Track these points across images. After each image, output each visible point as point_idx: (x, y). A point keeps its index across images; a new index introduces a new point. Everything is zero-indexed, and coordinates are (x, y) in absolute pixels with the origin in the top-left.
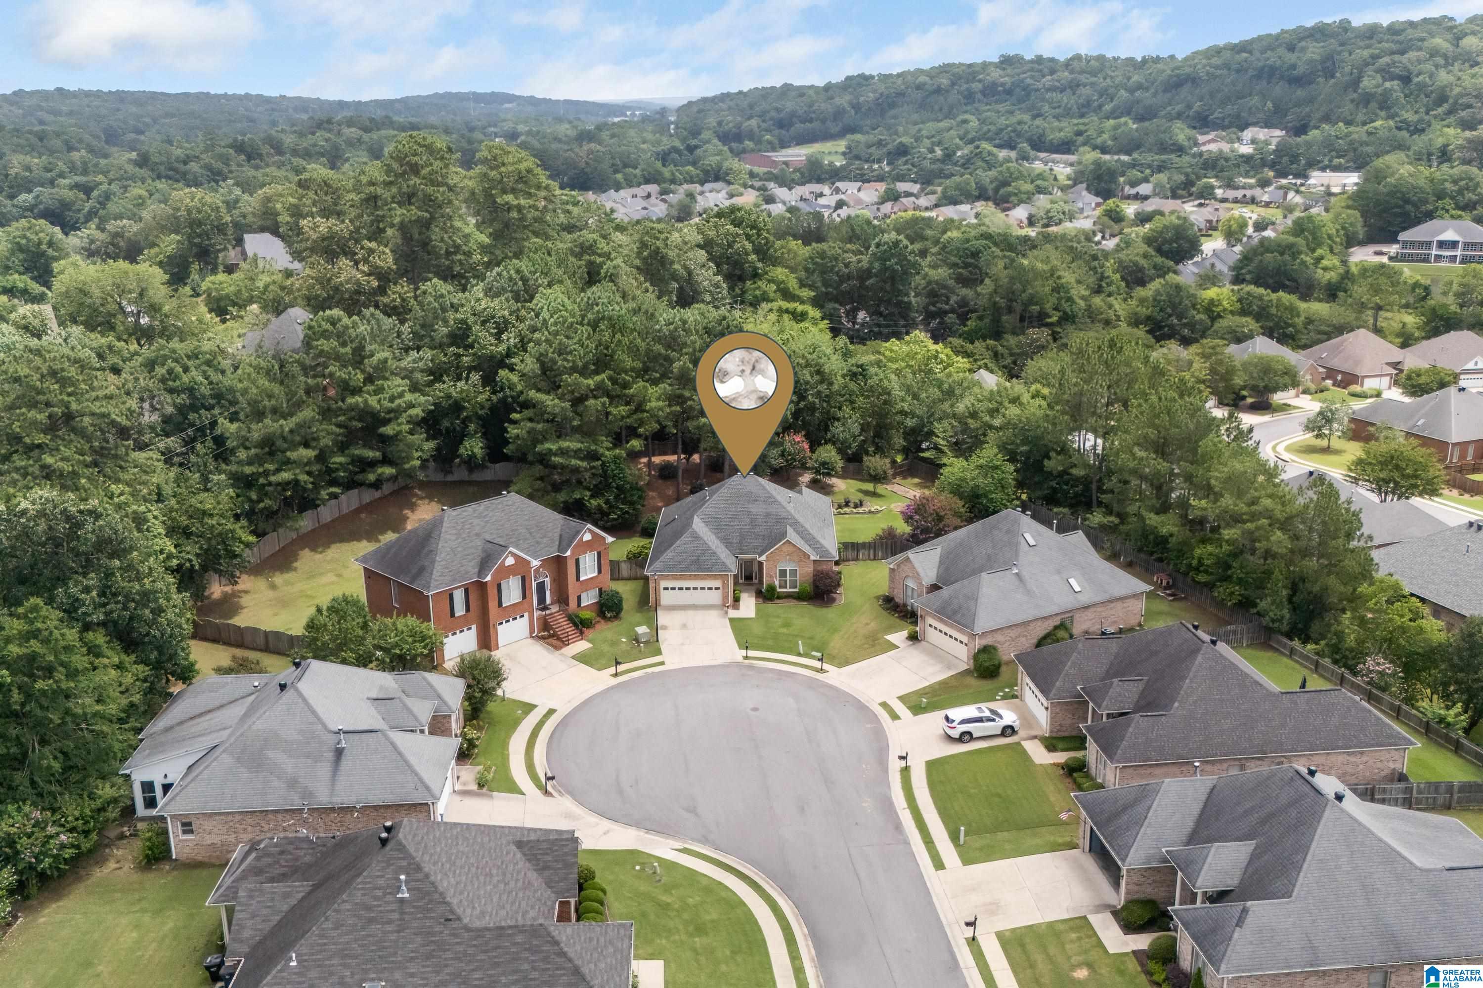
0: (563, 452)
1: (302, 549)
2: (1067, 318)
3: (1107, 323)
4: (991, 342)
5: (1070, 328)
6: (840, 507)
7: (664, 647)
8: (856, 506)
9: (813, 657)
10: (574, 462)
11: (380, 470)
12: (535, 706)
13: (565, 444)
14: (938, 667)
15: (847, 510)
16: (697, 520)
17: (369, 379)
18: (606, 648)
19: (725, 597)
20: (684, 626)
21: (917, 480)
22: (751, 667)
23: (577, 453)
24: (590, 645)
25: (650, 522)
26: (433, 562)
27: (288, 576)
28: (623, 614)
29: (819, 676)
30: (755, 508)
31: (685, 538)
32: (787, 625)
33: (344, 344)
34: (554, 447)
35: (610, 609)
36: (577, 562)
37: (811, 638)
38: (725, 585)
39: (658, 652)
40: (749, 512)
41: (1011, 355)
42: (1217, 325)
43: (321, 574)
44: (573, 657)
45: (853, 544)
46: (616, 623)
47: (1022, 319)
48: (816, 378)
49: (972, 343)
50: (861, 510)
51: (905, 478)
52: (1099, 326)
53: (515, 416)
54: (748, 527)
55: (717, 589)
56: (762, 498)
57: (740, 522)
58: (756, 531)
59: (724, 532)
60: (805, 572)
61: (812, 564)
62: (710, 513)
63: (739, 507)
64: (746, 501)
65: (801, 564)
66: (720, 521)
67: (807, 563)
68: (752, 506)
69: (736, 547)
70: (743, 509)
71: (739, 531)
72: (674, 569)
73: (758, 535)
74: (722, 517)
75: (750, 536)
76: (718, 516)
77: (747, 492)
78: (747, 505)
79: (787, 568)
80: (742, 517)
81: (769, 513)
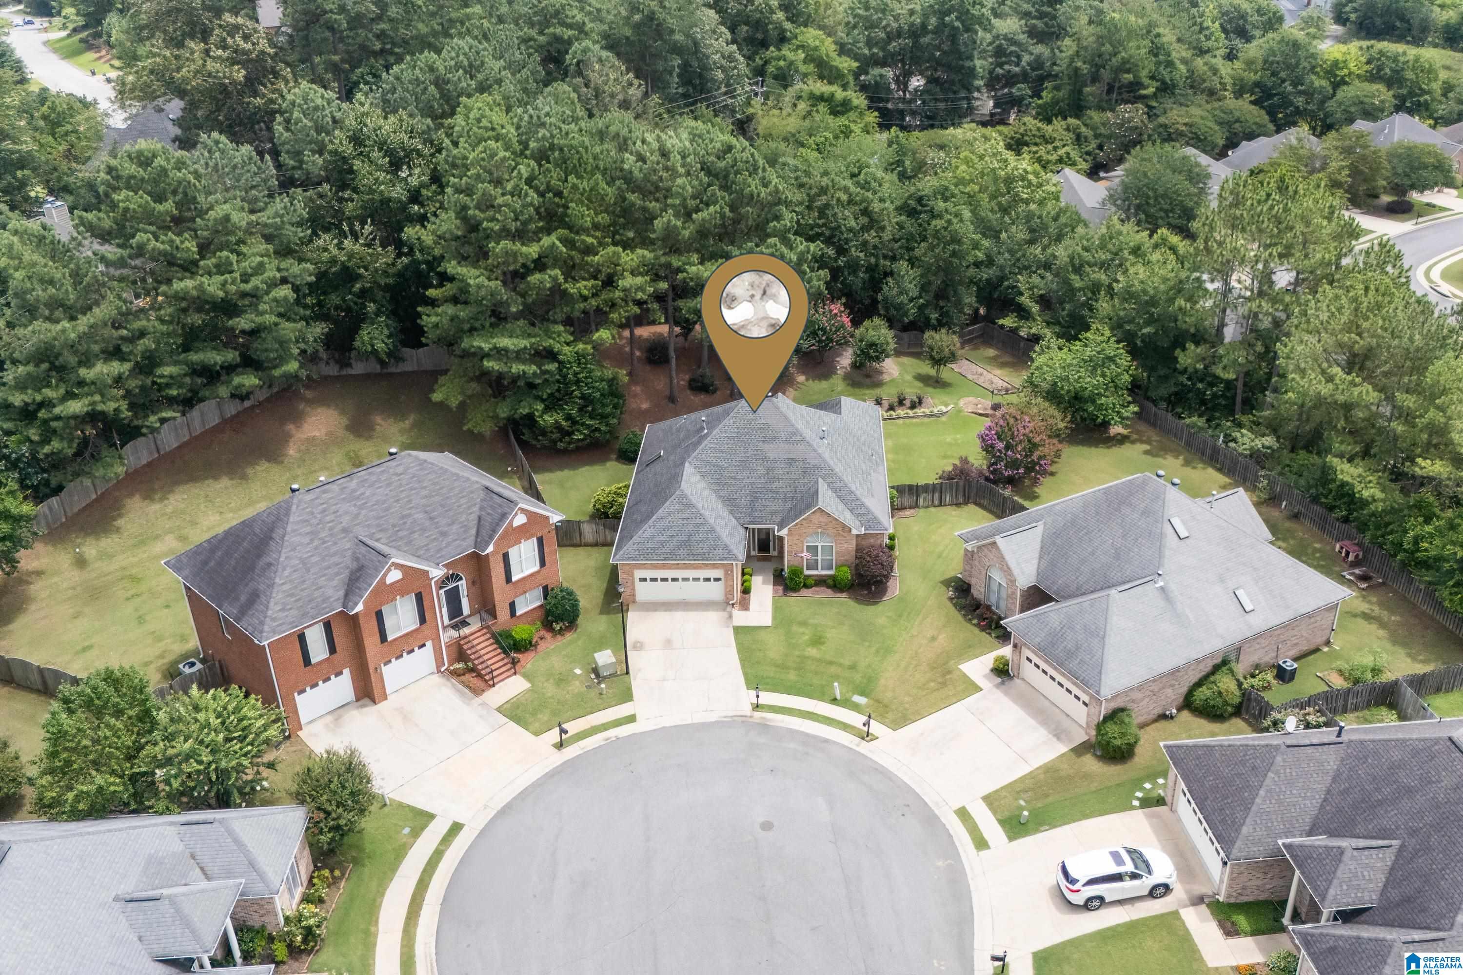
0: (500, 353)
1: (131, 495)
2: (1166, 88)
3: (1211, 93)
4: (1071, 121)
5: (1168, 103)
6: (891, 408)
7: (637, 683)
8: (913, 407)
9: (856, 708)
10: (517, 368)
11: (237, 380)
12: (432, 817)
13: (505, 342)
14: (1041, 734)
15: (901, 412)
16: (688, 469)
17: (204, 248)
18: (550, 689)
19: (729, 592)
20: (668, 643)
21: (991, 352)
22: (764, 727)
23: (519, 355)
24: (527, 685)
25: (630, 442)
26: (271, 586)
27: (108, 543)
28: (580, 620)
29: (864, 748)
30: (774, 451)
31: (670, 506)
32: (817, 641)
33: (160, 198)
34: (486, 346)
35: (559, 618)
36: (506, 556)
37: (853, 667)
38: (728, 570)
39: (627, 696)
40: (765, 458)
41: (1097, 136)
42: (1340, 94)
43: (157, 537)
44: (499, 710)
45: (910, 487)
46: (569, 636)
47: (1110, 89)
48: (864, 220)
49: (1049, 122)
50: (919, 411)
51: (976, 348)
52: (1201, 98)
53: (432, 293)
54: (763, 480)
55: (717, 580)
56: (783, 434)
57: (750, 473)
58: (774, 487)
59: (727, 489)
60: (843, 549)
61: (854, 539)
62: (709, 459)
63: (750, 450)
64: (760, 439)
65: (839, 539)
66: (722, 471)
67: (847, 538)
68: (768, 447)
69: (745, 513)
70: (755, 452)
71: (750, 487)
72: (654, 554)
73: (777, 493)
74: (726, 465)
75: (765, 494)
76: (720, 463)
77: (762, 426)
78: (761, 445)
79: (817, 544)
80: (755, 465)
81: (792, 459)
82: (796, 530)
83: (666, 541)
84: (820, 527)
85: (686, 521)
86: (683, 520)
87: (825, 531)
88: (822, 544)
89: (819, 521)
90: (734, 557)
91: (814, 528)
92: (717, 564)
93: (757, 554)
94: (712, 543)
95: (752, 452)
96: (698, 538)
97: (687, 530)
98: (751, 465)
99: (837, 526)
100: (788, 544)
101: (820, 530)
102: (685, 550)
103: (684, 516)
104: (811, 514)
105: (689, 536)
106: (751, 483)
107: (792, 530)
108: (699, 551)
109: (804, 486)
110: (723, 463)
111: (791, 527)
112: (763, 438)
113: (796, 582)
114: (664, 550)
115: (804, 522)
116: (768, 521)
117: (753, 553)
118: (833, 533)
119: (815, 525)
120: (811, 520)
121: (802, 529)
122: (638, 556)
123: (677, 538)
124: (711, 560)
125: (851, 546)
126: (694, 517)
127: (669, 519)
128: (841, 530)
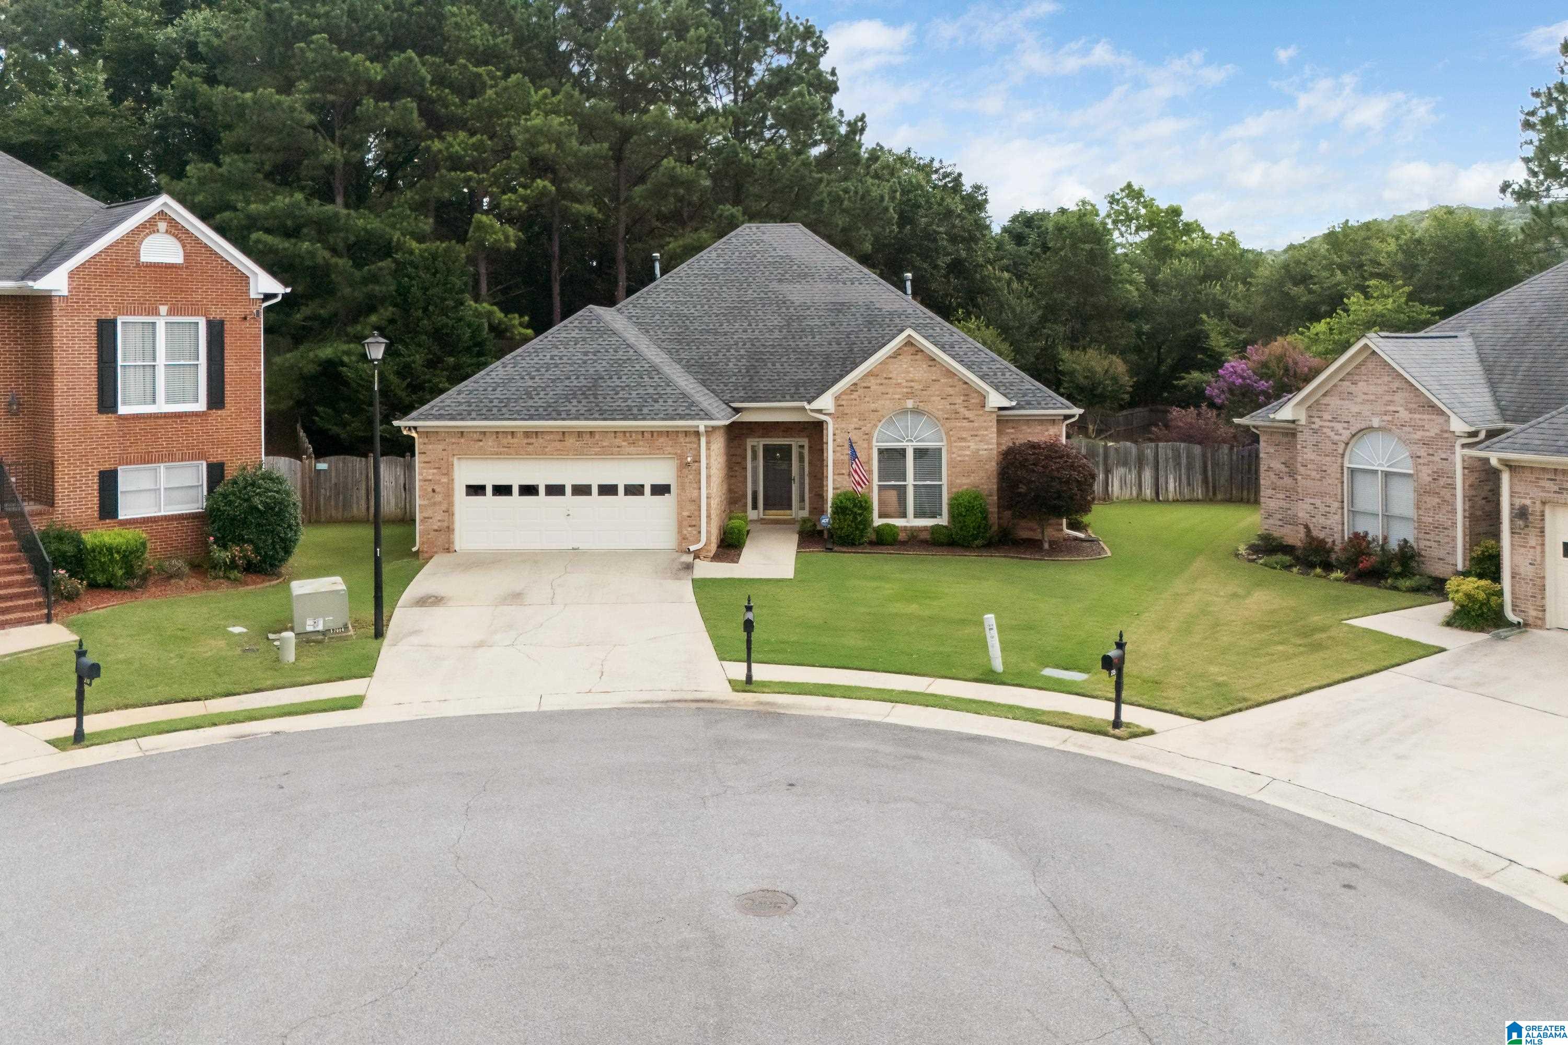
19: (689, 520)
20: (513, 598)
22: (768, 716)
36: (107, 330)
39: (360, 669)
40: (784, 302)
46: (251, 585)
54: (776, 334)
55: (660, 490)
56: (822, 270)
57: (750, 325)
58: (801, 345)
59: (698, 348)
60: (967, 455)
61: (992, 427)
62: (661, 305)
63: (750, 292)
64: (773, 277)
65: (955, 428)
66: (687, 322)
67: (976, 424)
68: (790, 287)
69: (735, 384)
70: (762, 295)
71: (748, 345)
72: (504, 410)
73: (809, 353)
74: (696, 314)
75: (782, 356)
76: (685, 311)
77: (777, 259)
78: (774, 285)
79: (905, 444)
80: (760, 313)
81: (843, 304)
82: (855, 402)
83: (539, 389)
84: (910, 395)
85: (591, 356)
86: (586, 354)
87: (921, 404)
88: (914, 444)
89: (908, 378)
90: (701, 413)
91: (897, 396)
92: (660, 433)
93: (761, 516)
94: (651, 391)
95: (755, 295)
96: (618, 383)
97: (592, 371)
98: (752, 312)
99: (952, 393)
100: (834, 440)
101: (910, 404)
102: (584, 402)
103: (588, 348)
104: (890, 357)
105: (596, 380)
106: (751, 340)
107: (843, 403)
108: (617, 404)
109: (870, 343)
110: (692, 311)
111: (841, 394)
112: (779, 276)
113: (855, 518)
114: (530, 403)
115: (872, 382)
116: (788, 397)
117: (752, 514)
118: (942, 410)
119: (899, 390)
120: (891, 376)
121: (867, 399)
122: (465, 413)
123: (567, 383)
124: (644, 419)
125: (986, 447)
126: (611, 350)
127: (553, 353)
128: (960, 401)
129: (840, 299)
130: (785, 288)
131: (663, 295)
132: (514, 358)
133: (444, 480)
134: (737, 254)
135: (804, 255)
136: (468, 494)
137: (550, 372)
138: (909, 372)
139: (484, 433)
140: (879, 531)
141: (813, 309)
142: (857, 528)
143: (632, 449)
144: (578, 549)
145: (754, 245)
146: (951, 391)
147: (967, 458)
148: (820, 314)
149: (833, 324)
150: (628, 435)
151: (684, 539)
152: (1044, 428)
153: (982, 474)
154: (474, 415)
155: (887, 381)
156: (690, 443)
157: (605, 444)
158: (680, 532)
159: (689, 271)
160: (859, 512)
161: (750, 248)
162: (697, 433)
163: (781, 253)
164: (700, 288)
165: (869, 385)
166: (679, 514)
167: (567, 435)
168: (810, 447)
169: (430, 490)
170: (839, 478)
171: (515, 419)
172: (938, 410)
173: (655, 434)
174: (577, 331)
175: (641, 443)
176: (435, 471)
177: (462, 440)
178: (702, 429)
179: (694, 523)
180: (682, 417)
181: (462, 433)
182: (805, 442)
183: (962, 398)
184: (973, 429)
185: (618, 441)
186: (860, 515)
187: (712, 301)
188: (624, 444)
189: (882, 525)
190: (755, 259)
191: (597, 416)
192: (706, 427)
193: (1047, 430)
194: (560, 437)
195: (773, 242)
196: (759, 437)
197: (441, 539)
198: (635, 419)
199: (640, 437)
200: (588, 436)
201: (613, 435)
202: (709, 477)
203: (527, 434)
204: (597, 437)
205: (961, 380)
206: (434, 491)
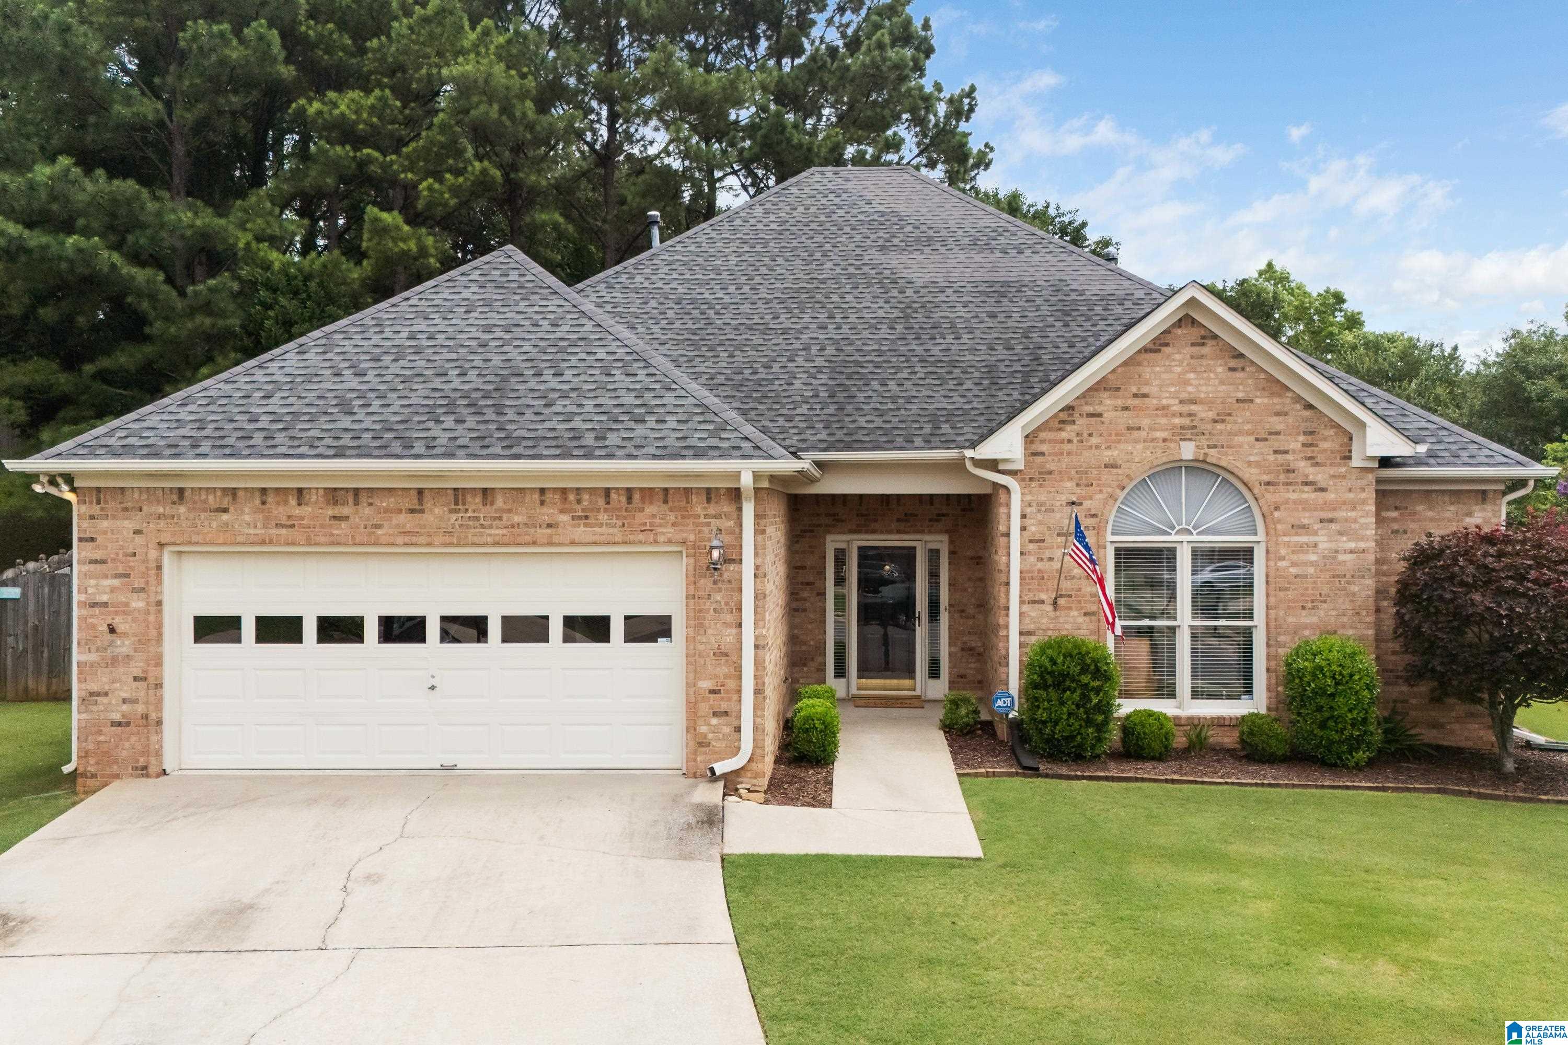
54: (884, 332)
55: (644, 630)
56: (960, 232)
57: (831, 317)
58: (936, 350)
59: (731, 356)
60: (1312, 564)
61: (1364, 502)
62: (660, 285)
63: (829, 265)
64: (869, 242)
65: (1287, 501)
66: (711, 313)
67: (1331, 496)
68: (904, 258)
69: (807, 418)
70: (851, 270)
71: (830, 350)
72: (280, 438)
73: (953, 364)
74: (727, 299)
75: (899, 369)
76: (706, 295)
77: (875, 217)
78: (873, 255)
79: (1173, 538)
80: (849, 298)
81: (1007, 284)
82: (1067, 447)
83: (372, 395)
84: (1189, 431)
85: (498, 333)
86: (488, 329)
87: (1212, 452)
88: (1195, 538)
89: (1184, 396)
90: (745, 444)
91: (1160, 435)
92: (648, 494)
93: (854, 691)
94: (629, 399)
95: (838, 270)
96: (554, 383)
97: (497, 360)
98: (835, 298)
99: (1279, 427)
100: (1023, 529)
101: (1188, 451)
102: (471, 421)
103: (495, 318)
104: (1145, 350)
105: (505, 379)
106: (835, 342)
107: (1044, 448)
108: (547, 425)
109: (1072, 346)
110: (720, 295)
111: (1039, 429)
112: (881, 242)
113: (1085, 697)
114: (346, 422)
115: (1107, 403)
116: (918, 441)
117: (838, 686)
118: (1257, 464)
119: (1163, 421)
120: (1145, 390)
121: (1094, 440)
122: (187, 443)
123: (437, 383)
124: (610, 456)
125: (1352, 545)
126: (545, 323)
127: (415, 328)
128: (1299, 446)
129: (1001, 276)
130: (893, 260)
131: (665, 270)
132: (327, 336)
133: (138, 603)
134: (801, 209)
135: (924, 210)
136: (198, 638)
137: (402, 363)
138: (1187, 383)
139: (233, 492)
140: (1129, 728)
141: (949, 292)
142: (1089, 722)
143: (581, 532)
144: (453, 768)
145: (831, 196)
146: (1277, 423)
147: (1311, 570)
148: (964, 299)
149: (993, 316)
150: (572, 497)
151: (701, 744)
152: (1463, 508)
153: (1343, 603)
154: (205, 447)
155: (1137, 401)
156: (718, 516)
157: (517, 519)
158: (691, 728)
159: (713, 234)
160: (1096, 684)
161: (824, 201)
162: (736, 494)
163: (881, 208)
164: (733, 259)
165: (1099, 409)
166: (690, 685)
167: (427, 496)
168: (952, 553)
169: (105, 628)
170: (1033, 611)
171: (302, 456)
172: (1249, 463)
173: (637, 496)
174: (475, 289)
175: (603, 517)
176: (116, 582)
177: (182, 509)
178: (746, 481)
179: (724, 706)
180: (699, 454)
181: (181, 491)
182: (941, 542)
183: (1302, 438)
184: (1326, 506)
185: (548, 513)
186: (1097, 691)
187: (758, 279)
188: (565, 518)
189: (1136, 712)
190: (835, 217)
191: (498, 450)
192: (756, 476)
193: (1470, 514)
194: (411, 501)
195: (865, 192)
196: (851, 531)
197: (129, 746)
198: (588, 456)
199: (601, 502)
200: (478, 499)
201: (536, 496)
202: (760, 596)
203: (333, 495)
204: (500, 502)
205: (1298, 399)
206: (112, 630)
